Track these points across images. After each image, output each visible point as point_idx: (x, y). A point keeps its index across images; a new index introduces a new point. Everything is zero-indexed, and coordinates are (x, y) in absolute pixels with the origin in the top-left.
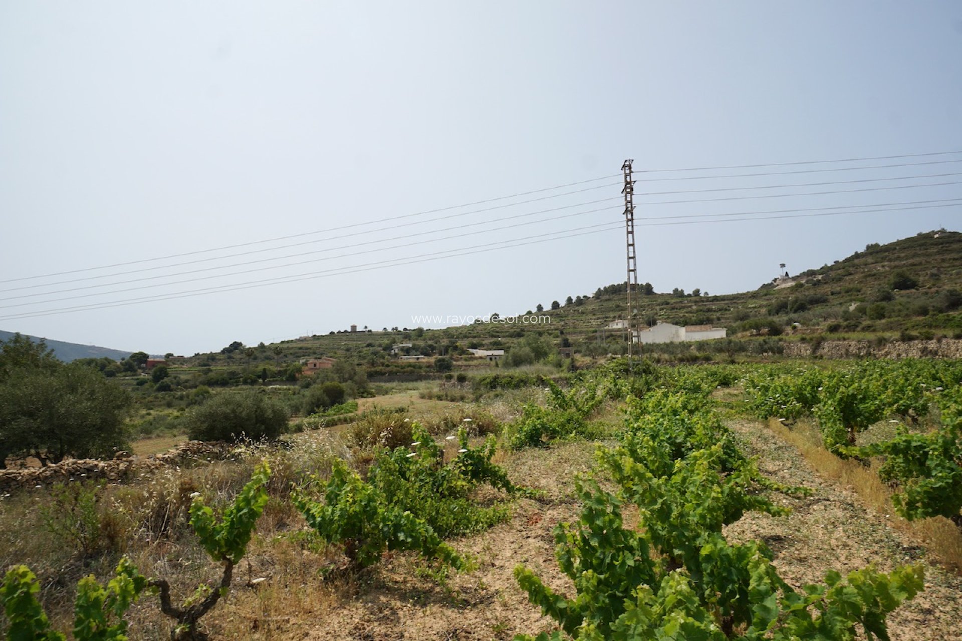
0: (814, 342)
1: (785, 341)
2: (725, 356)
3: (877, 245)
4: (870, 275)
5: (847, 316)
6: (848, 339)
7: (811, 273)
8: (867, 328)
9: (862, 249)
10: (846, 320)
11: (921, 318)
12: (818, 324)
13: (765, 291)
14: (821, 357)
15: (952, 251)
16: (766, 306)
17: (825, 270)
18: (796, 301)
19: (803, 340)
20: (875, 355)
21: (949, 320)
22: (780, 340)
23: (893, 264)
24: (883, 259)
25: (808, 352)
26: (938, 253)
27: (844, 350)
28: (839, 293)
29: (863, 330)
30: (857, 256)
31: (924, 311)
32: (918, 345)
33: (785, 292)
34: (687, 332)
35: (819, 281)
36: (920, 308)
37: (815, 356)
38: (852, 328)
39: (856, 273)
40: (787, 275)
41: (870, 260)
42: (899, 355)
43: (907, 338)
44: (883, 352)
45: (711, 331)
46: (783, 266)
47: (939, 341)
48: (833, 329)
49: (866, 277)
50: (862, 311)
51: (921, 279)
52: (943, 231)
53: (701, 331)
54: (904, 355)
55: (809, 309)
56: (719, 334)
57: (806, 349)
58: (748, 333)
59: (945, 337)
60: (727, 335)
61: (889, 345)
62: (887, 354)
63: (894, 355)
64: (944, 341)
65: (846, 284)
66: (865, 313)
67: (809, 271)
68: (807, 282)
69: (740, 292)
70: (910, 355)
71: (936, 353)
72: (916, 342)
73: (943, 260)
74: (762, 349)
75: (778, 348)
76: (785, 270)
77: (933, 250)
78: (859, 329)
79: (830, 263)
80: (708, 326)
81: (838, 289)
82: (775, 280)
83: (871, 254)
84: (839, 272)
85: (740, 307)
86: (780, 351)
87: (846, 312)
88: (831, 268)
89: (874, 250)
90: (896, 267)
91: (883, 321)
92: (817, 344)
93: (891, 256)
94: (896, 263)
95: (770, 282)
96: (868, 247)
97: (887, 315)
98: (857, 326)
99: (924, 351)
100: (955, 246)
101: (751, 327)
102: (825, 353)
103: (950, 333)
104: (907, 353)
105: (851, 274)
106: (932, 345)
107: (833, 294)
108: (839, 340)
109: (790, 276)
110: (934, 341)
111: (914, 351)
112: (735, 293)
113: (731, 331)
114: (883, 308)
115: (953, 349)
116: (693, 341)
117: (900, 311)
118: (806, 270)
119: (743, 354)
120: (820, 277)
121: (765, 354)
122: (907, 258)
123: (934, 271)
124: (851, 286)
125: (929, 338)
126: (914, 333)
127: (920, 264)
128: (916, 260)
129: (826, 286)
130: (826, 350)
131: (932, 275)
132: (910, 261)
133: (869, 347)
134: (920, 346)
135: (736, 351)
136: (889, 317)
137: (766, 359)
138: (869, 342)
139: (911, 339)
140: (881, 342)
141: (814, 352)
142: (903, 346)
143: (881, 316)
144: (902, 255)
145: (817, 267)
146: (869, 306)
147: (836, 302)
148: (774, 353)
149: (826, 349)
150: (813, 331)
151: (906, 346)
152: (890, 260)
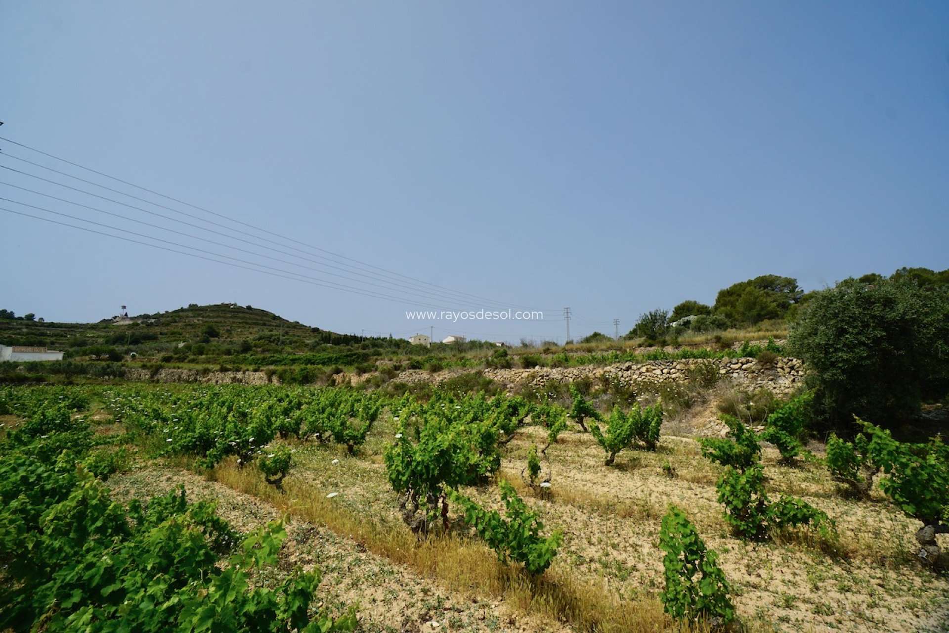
0: (154, 369)
1: (127, 367)
2: (62, 377)
3: (196, 305)
4: (189, 325)
5: (176, 350)
6: (182, 368)
7: (146, 317)
8: (192, 361)
9: (186, 306)
10: (176, 354)
11: (227, 357)
12: (153, 355)
13: (104, 325)
14: (158, 381)
15: (239, 318)
16: (104, 337)
17: (157, 316)
18: (132, 336)
19: (144, 367)
20: (200, 381)
21: (246, 359)
22: (123, 365)
23: (204, 319)
24: (199, 315)
25: (147, 377)
26: (231, 317)
27: (177, 376)
28: (166, 334)
29: (190, 362)
30: (182, 310)
31: (228, 352)
32: (231, 374)
33: (123, 328)
34: (13, 352)
35: (152, 323)
36: (227, 349)
37: (153, 380)
38: (181, 360)
39: (179, 322)
40: (126, 315)
41: (190, 314)
42: (217, 382)
43: (224, 370)
44: (206, 379)
45: (46, 352)
46: (124, 307)
47: (244, 373)
48: (167, 360)
49: (186, 325)
50: (188, 348)
51: (221, 332)
52: (235, 305)
53: (34, 352)
54: (220, 381)
55: (142, 343)
56: (56, 356)
57: (146, 374)
58: (87, 358)
59: (248, 370)
60: (64, 358)
61: (211, 374)
62: (209, 380)
63: (214, 381)
64: (247, 373)
65: (171, 328)
66: (190, 350)
67: (145, 315)
68: (142, 323)
69: (80, 322)
70: (225, 381)
71: (241, 381)
72: (230, 372)
73: (234, 322)
74: (104, 372)
75: (120, 372)
76: (125, 311)
77: (229, 315)
78: (186, 361)
79: (162, 312)
80: (42, 349)
81: (166, 331)
82: (115, 317)
83: (192, 310)
84: (168, 319)
85: (78, 335)
86: (122, 375)
87: (177, 348)
88: (162, 315)
89: (193, 308)
90: (206, 322)
91: (203, 356)
92: (156, 370)
93: (204, 314)
94: (207, 319)
95: (110, 318)
96: (190, 306)
97: (205, 352)
98: (185, 359)
99: (234, 379)
100: (241, 315)
101: (92, 353)
102: (162, 378)
103: (251, 368)
104: (222, 379)
105: (176, 322)
106: (239, 375)
107: (161, 334)
108: (174, 368)
109: (129, 316)
110: (241, 372)
111: (227, 378)
112: (74, 322)
113: (68, 355)
114: (203, 348)
115: (252, 378)
116: (20, 361)
117: (214, 350)
118: (143, 314)
119: (82, 376)
120: (153, 321)
121: (107, 377)
122: (213, 317)
123: (229, 328)
124: (176, 330)
125: (238, 370)
126: (228, 366)
127: (221, 322)
128: (219, 320)
129: (156, 328)
130: (162, 376)
131: (228, 331)
132: (215, 320)
133: (197, 375)
134: (232, 376)
135: (75, 373)
136: (207, 354)
137: (106, 381)
138: (197, 371)
139: (226, 370)
140: (206, 371)
141: (152, 376)
142: (221, 375)
143: (201, 353)
144: (211, 315)
145: (151, 313)
146: (194, 346)
147: (163, 340)
148: (115, 376)
149: (163, 374)
150: (150, 361)
151: (223, 375)
152: (203, 317)
